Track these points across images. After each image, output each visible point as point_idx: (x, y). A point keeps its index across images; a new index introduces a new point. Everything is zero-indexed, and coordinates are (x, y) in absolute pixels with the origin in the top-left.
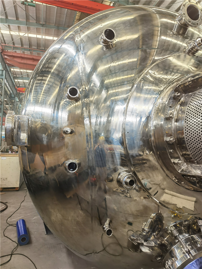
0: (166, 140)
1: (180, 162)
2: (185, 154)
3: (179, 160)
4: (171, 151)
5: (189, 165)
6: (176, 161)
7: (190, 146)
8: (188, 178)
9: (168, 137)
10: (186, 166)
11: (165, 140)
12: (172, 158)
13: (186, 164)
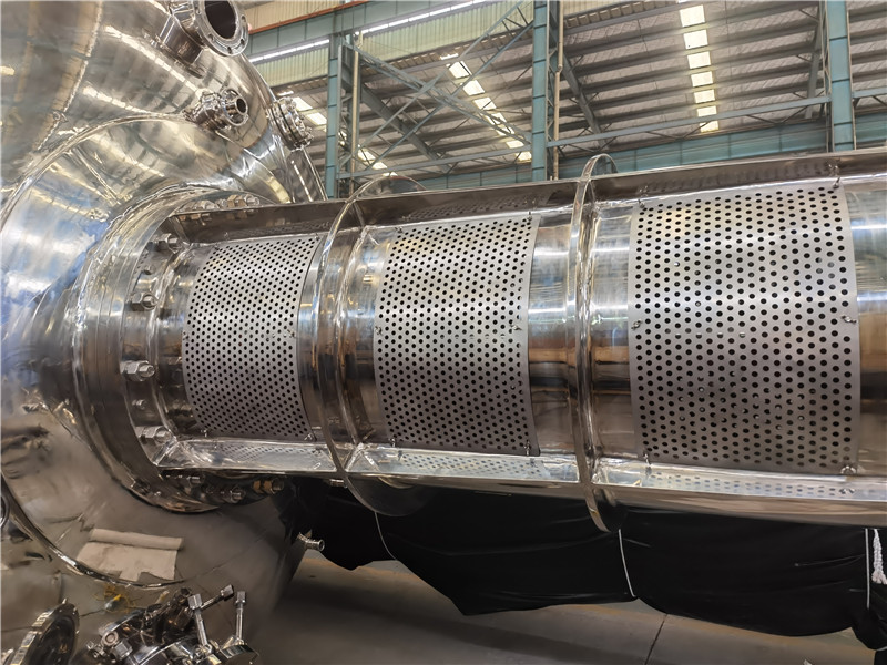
0: (125, 373)
1: (162, 434)
2: (178, 412)
3: (159, 430)
4: (140, 403)
5: (185, 443)
6: (151, 433)
7: (195, 390)
8: (178, 479)
9: (134, 364)
10: (177, 445)
11: (122, 371)
12: (137, 425)
13: (178, 440)
